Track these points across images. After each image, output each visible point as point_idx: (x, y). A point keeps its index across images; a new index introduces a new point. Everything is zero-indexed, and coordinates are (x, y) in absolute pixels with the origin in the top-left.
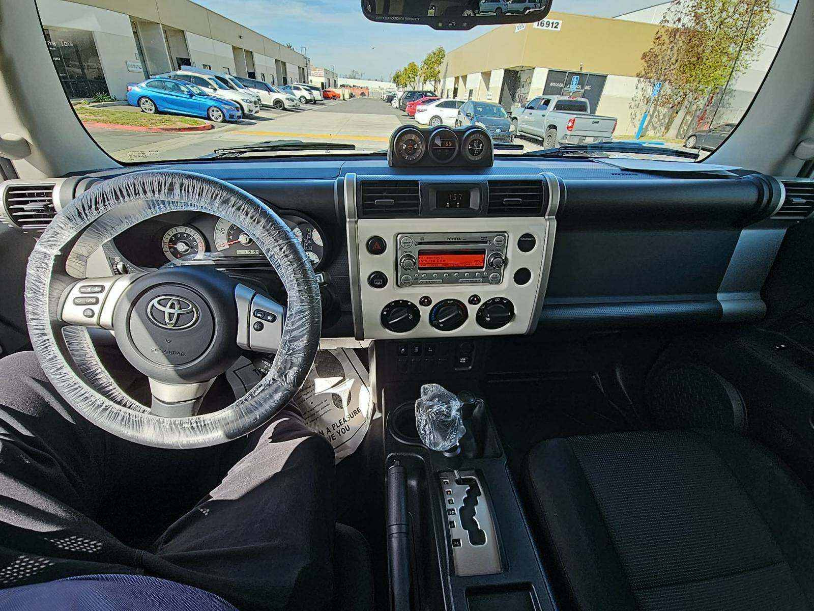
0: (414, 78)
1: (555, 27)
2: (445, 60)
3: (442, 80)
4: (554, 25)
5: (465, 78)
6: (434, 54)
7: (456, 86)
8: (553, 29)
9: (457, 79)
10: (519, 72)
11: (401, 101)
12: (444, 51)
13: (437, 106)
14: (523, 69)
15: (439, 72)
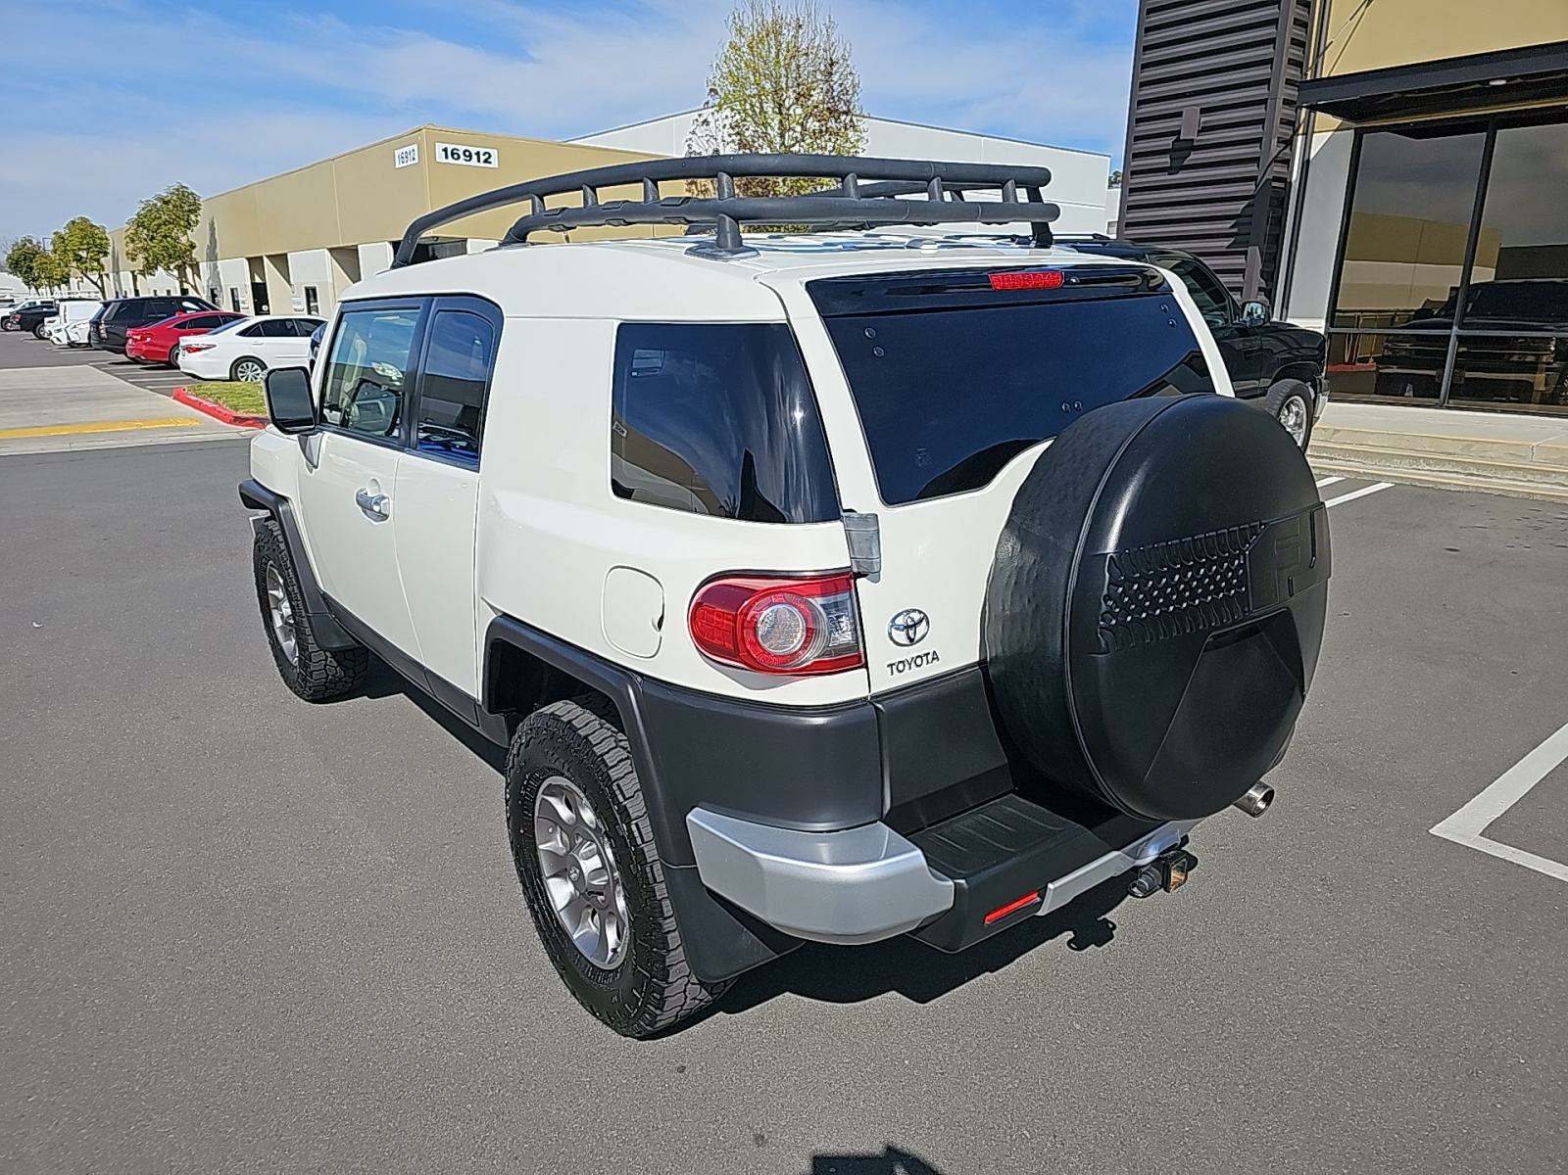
0: (98, 260)
1: (486, 161)
2: (203, 217)
3: (203, 266)
4: (483, 158)
5: (280, 260)
6: (166, 203)
7: (258, 280)
8: (482, 164)
9: (255, 263)
10: (430, 248)
11: (102, 327)
12: (192, 194)
13: (243, 333)
14: (439, 241)
15: (193, 246)
